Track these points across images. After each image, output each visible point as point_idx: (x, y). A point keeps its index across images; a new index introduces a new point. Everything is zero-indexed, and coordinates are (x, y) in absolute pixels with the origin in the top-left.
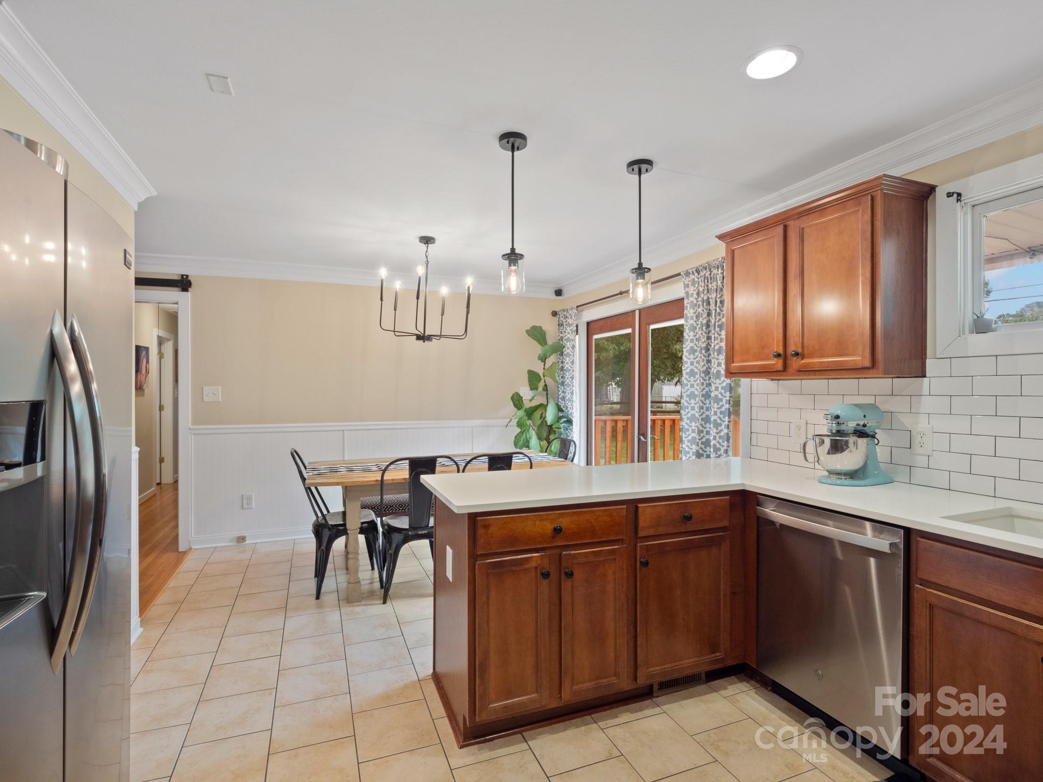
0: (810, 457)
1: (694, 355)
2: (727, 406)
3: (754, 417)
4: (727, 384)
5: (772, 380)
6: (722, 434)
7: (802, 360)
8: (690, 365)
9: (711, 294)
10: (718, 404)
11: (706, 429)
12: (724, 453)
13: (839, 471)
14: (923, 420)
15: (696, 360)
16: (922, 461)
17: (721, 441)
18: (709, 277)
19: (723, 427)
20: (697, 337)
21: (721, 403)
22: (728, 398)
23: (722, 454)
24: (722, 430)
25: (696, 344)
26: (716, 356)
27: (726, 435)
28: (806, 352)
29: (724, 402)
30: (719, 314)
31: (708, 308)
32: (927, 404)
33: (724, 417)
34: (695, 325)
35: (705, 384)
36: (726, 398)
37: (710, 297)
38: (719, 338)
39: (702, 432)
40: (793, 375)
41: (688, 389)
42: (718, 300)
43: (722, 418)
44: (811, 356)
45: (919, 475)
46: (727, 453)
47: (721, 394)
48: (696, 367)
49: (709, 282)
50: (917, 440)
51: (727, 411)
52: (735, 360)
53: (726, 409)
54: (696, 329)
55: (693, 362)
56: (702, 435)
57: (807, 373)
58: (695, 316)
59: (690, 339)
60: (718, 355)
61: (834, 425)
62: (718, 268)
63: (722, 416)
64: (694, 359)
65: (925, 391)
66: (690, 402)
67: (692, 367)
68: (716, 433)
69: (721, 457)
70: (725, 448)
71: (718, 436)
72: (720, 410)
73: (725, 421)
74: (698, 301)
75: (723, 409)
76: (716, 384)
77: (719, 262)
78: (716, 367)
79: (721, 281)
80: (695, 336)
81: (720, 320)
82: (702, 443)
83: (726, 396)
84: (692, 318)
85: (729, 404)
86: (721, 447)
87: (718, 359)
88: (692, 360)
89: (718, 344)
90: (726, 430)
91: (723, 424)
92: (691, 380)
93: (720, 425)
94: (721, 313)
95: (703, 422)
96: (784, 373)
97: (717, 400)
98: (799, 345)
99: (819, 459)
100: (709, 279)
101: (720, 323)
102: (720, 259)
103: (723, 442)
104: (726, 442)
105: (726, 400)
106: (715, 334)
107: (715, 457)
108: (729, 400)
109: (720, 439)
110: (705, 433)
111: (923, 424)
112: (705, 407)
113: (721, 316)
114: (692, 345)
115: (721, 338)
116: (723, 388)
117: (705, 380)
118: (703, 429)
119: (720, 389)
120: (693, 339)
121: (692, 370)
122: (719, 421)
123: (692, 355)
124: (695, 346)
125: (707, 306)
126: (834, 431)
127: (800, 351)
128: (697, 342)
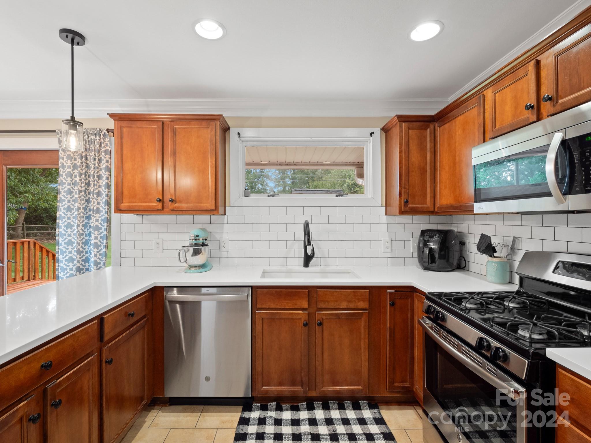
0: (182, 260)
1: (71, 195)
2: (105, 232)
3: (123, 238)
4: (105, 217)
5: (138, 215)
6: (101, 252)
7: (175, 204)
8: (68, 203)
9: (89, 153)
10: (99, 232)
11: (85, 250)
12: (103, 266)
13: (196, 265)
14: (225, 235)
15: (72, 199)
16: (224, 254)
17: (100, 257)
18: (87, 139)
19: (102, 247)
20: (73, 181)
21: (101, 231)
22: (106, 227)
23: (102, 266)
24: (101, 250)
25: (72, 187)
26: (96, 197)
27: (104, 252)
28: (177, 200)
29: (103, 230)
30: (98, 168)
31: (86, 162)
32: (226, 228)
33: (103, 240)
34: (72, 173)
35: (85, 218)
36: (104, 227)
37: (88, 154)
38: (98, 184)
39: (82, 252)
40: (168, 212)
41: (66, 221)
42: (97, 158)
43: (102, 241)
44: (180, 202)
45: (223, 261)
46: (105, 265)
47: (101, 224)
48: (72, 204)
49: (87, 144)
50: (222, 244)
51: (105, 236)
52: (124, 201)
53: (104, 234)
54: (72, 176)
55: (70, 200)
56: (82, 254)
57: (178, 211)
58: (72, 166)
59: (68, 183)
60: (97, 197)
61: (193, 240)
62: (95, 135)
63: (101, 240)
64: (71, 198)
65: (226, 222)
66: (67, 231)
67: (69, 204)
68: (97, 252)
69: (101, 268)
70: (104, 262)
71: (98, 254)
72: (100, 236)
73: (103, 243)
74: (74, 156)
75: (102, 235)
76: (96, 217)
77: (97, 131)
78: (96, 205)
79: (99, 145)
80: (72, 181)
81: (98, 172)
82: (82, 261)
83: (104, 226)
84: (69, 167)
85: (107, 231)
86: (101, 262)
87: (98, 200)
88: (69, 199)
89: (97, 189)
90: (105, 249)
91: (102, 245)
92: (68, 214)
93: (100, 246)
94: (99, 168)
95: (83, 245)
96: (162, 211)
97: (97, 228)
98: (174, 195)
99: (186, 260)
100: (87, 142)
101: (98, 174)
102: (98, 130)
103: (102, 258)
104: (104, 258)
105: (104, 228)
106: (94, 181)
107: (97, 269)
108: (107, 228)
109: (100, 256)
110: (84, 252)
111: (225, 237)
112: (84, 234)
113: (99, 169)
114: (69, 187)
115: (99, 185)
116: (102, 220)
117: (85, 214)
118: (83, 250)
119: (100, 221)
120: (70, 183)
121: (69, 207)
122: (99, 243)
123: (69, 195)
124: (71, 189)
125: (85, 160)
126: (194, 244)
127: (174, 198)
128: (73, 186)
